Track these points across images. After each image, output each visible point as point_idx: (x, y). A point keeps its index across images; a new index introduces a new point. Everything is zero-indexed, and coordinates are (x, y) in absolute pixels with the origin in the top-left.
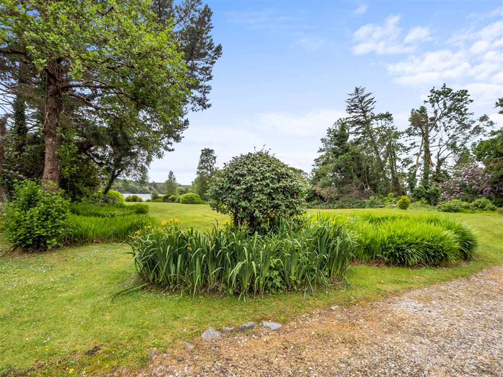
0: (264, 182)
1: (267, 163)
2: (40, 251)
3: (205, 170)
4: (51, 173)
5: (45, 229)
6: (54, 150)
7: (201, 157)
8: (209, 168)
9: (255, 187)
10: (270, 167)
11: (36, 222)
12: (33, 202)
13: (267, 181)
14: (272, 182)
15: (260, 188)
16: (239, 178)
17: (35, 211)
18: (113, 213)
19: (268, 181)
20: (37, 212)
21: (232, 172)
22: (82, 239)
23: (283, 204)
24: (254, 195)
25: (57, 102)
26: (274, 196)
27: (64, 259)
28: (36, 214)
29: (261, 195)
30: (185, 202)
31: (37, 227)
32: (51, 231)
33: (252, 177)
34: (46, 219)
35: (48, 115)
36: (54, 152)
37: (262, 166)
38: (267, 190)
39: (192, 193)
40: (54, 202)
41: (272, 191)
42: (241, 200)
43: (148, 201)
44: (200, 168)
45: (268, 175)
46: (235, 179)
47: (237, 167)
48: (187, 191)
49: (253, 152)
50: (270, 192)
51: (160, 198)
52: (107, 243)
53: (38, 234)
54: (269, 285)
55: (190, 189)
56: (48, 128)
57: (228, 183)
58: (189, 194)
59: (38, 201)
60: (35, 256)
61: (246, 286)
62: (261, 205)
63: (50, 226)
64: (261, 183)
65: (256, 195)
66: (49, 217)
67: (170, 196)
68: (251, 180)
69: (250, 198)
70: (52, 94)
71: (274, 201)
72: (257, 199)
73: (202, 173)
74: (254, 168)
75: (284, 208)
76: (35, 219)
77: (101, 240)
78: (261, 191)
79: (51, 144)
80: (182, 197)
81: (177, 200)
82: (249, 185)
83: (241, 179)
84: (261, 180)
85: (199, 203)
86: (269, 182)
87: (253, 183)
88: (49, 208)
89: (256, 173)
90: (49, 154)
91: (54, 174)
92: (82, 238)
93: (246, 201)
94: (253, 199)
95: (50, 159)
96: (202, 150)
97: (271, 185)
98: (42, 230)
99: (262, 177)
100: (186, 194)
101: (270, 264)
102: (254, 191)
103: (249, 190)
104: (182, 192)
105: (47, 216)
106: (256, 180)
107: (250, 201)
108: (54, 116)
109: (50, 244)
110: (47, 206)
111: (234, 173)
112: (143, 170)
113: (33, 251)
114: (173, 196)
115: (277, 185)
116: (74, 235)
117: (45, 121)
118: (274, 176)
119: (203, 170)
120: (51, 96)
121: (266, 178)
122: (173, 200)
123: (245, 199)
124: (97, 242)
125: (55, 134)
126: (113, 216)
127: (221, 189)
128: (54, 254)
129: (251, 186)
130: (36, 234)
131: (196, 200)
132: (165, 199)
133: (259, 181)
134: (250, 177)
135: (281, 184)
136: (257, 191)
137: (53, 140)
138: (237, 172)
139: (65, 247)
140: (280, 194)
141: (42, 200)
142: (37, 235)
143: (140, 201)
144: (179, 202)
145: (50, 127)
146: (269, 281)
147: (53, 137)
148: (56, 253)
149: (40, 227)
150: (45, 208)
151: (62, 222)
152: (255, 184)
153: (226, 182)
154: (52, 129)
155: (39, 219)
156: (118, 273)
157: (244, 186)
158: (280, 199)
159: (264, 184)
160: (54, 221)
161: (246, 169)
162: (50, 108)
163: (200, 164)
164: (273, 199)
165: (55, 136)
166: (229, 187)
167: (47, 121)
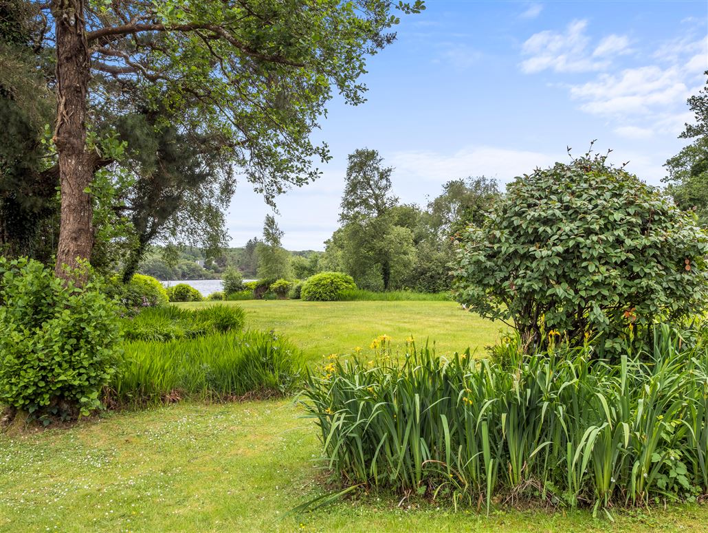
0: (607, 234)
1: (610, 187)
2: (65, 421)
3: (362, 210)
4: (76, 239)
5: (74, 370)
6: (80, 187)
7: (349, 175)
8: (372, 202)
9: (585, 249)
10: (620, 195)
11: (57, 354)
12: (44, 309)
13: (616, 233)
14: (628, 233)
15: (599, 249)
16: (541, 229)
17: (54, 328)
18: (165, 331)
19: (619, 232)
20: (58, 330)
21: (520, 214)
22: (140, 395)
23: (659, 288)
24: (586, 268)
25: (81, 73)
26: (636, 269)
27: (123, 439)
28: (56, 336)
29: (603, 269)
30: (314, 297)
31: (60, 365)
32: (87, 374)
33: (578, 223)
34: (77, 348)
35: (65, 105)
36: (80, 191)
37: (598, 196)
38: (620, 255)
39: (331, 273)
40: (90, 307)
41: (631, 256)
42: (553, 283)
43: (216, 297)
44: (349, 205)
45: (617, 216)
46: (530, 231)
47: (531, 201)
48: (315, 266)
49: (567, 161)
50: (628, 259)
51: (247, 287)
52: (195, 401)
53: (61, 381)
54: (662, 482)
55: (322, 262)
56: (67, 135)
57: (511, 241)
58: (324, 274)
59: (54, 304)
60: (57, 434)
61: (605, 487)
62: (606, 293)
63: (86, 363)
64: (603, 237)
65: (592, 268)
66: (82, 342)
67: (274, 281)
68: (576, 232)
69: (572, 276)
70: (69, 56)
71: (637, 281)
72: (596, 278)
73: (355, 217)
74: (578, 203)
75: (663, 298)
76: (56, 348)
77: (182, 395)
78: (603, 259)
79: (75, 172)
80: (306, 283)
81: (291, 293)
82: (571, 243)
83: (548, 229)
84: (602, 230)
85: (353, 298)
86: (622, 234)
87: (581, 240)
88: (81, 320)
89: (585, 213)
90: (71, 195)
91: (83, 242)
92: (140, 391)
93: (565, 285)
94: (583, 280)
95: (73, 207)
96: (351, 157)
97: (628, 242)
98: (71, 372)
99: (602, 222)
100: (317, 276)
101: (659, 432)
102: (585, 260)
103: (571, 255)
104: (302, 271)
105: (78, 339)
106: (589, 232)
107: (573, 283)
108: (76, 106)
109: (85, 405)
110: (76, 316)
111: (528, 217)
112: (214, 217)
113: (50, 423)
114: (282, 281)
115: (645, 241)
116: (123, 383)
117: (59, 119)
118: (634, 220)
119: (356, 209)
120: (68, 59)
121: (613, 225)
122: (282, 293)
123: (562, 278)
124: (174, 401)
125: (80, 148)
126: (167, 337)
127: (490, 257)
128: (93, 428)
129: (577, 245)
130: (59, 381)
131: (345, 289)
132: (262, 291)
133: (597, 234)
134: (572, 225)
135: (653, 238)
136: (592, 258)
137: (78, 163)
138: (532, 213)
139: (111, 413)
140: (653, 264)
141: (65, 302)
142: (59, 385)
143: (197, 298)
144: (298, 297)
145: (70, 133)
146: (659, 476)
147: (78, 155)
148: (99, 427)
149: (65, 365)
150: (72, 322)
151: (106, 352)
152: (588, 242)
153: (507, 239)
154: (74, 136)
155: (62, 349)
156: (265, 467)
157: (560, 249)
158: (654, 274)
159: (611, 239)
160: (92, 352)
161: (559, 205)
162: (69, 87)
163: (348, 193)
164: (634, 277)
165: (81, 152)
166: (516, 252)
167: (62, 120)
